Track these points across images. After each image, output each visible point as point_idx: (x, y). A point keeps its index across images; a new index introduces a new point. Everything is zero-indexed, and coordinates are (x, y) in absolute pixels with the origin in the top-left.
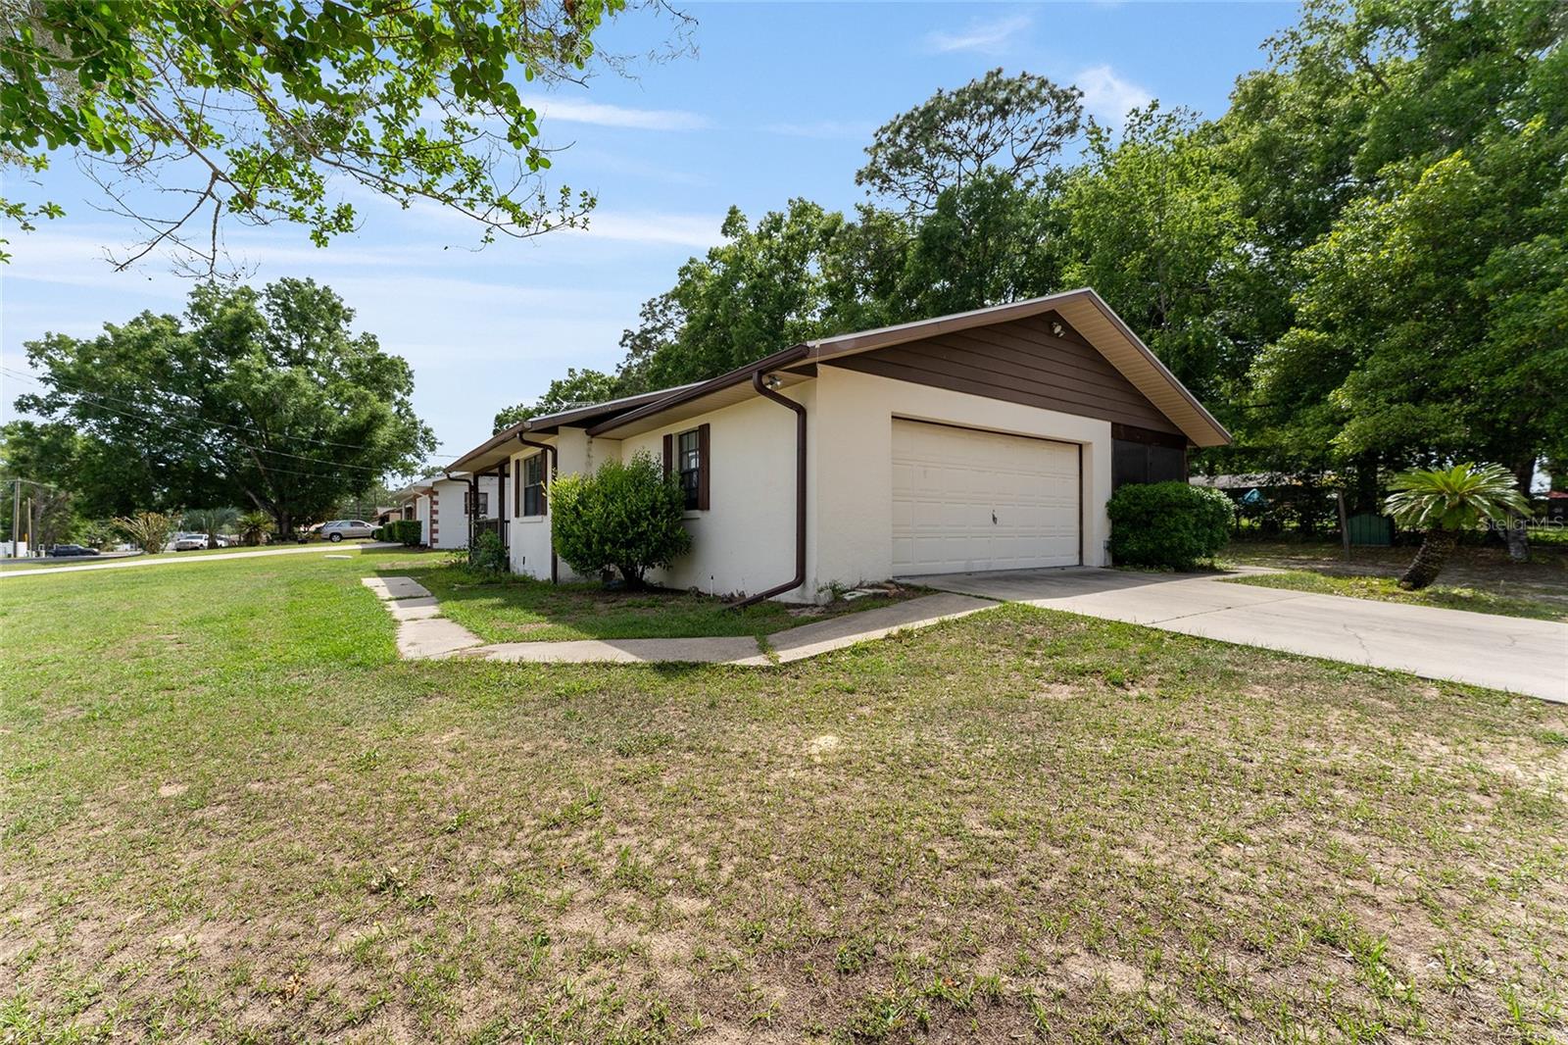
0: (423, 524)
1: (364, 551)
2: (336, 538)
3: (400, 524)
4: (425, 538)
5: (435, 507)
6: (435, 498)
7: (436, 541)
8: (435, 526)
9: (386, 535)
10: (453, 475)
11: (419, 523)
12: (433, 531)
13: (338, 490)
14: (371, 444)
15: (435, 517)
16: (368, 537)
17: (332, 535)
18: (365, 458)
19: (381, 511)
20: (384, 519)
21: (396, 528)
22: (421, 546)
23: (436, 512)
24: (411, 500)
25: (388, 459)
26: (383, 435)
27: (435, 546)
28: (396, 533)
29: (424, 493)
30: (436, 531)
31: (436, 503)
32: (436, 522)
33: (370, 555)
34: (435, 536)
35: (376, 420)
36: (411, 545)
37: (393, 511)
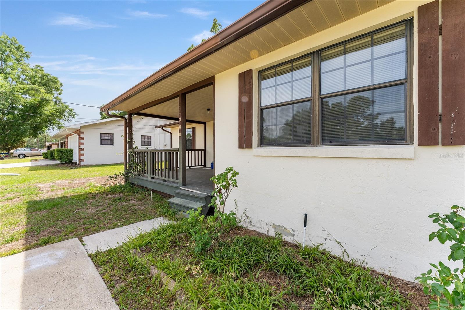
0: (74, 151)
1: (33, 168)
2: (22, 156)
3: (58, 151)
4: (75, 158)
5: (82, 141)
6: (82, 136)
7: (83, 160)
8: (82, 152)
9: (49, 156)
10: (111, 112)
11: (71, 151)
12: (81, 155)
13: (23, 134)
14: (41, 114)
15: (82, 147)
16: (40, 156)
17: (20, 155)
18: (38, 120)
19: (48, 144)
20: (49, 147)
21: (56, 153)
22: (73, 163)
23: (83, 144)
24: (64, 138)
25: (50, 121)
26: (48, 110)
27: (82, 163)
28: (56, 156)
29: (75, 133)
30: (83, 155)
31: (83, 139)
32: (82, 149)
33: (36, 172)
34: (82, 158)
35: (43, 102)
36: (66, 163)
37: (54, 144)
